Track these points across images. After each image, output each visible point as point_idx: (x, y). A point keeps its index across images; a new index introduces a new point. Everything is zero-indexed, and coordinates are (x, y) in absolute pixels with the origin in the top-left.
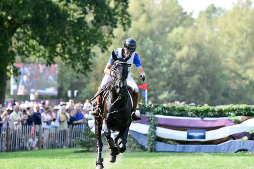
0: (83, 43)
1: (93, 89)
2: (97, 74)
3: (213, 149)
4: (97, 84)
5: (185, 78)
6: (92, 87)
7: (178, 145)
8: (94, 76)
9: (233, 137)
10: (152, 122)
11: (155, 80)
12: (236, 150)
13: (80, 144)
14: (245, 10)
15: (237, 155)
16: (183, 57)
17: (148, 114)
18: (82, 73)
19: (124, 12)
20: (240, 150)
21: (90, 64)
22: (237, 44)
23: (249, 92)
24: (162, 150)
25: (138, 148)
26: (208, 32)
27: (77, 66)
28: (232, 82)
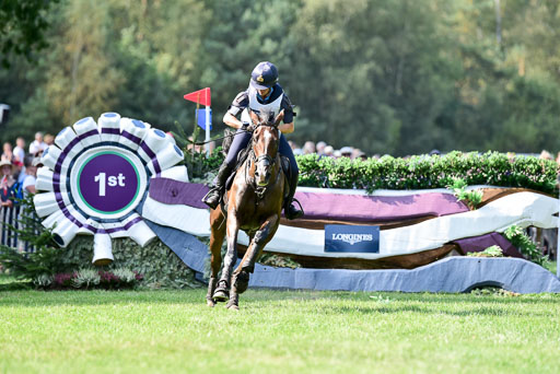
1: (57, 102)
2: (67, 57)
3: (401, 283)
4: (66, 85)
5: (329, 71)
6: (54, 94)
7: (300, 270)
8: (58, 62)
9: (457, 247)
11: (239, 75)
12: (466, 287)
13: (10, 265)
15: (467, 300)
16: (326, 9)
18: (18, 51)
20: (480, 286)
21: (44, 25)
23: (513, 118)
25: (182, 277)
27: (5, 33)
28: (466, 85)
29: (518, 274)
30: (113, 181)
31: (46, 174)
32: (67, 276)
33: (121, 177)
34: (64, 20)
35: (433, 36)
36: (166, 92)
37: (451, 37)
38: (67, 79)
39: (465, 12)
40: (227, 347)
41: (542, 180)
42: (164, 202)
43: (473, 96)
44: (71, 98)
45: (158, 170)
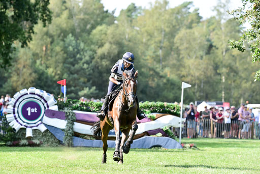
0: (3, 38)
1: (14, 84)
2: (18, 69)
4: (18, 78)
6: (13, 82)
7: (95, 141)
8: (15, 71)
9: (147, 133)
10: (70, 117)
11: (76, 76)
12: (150, 147)
14: (163, 10)
15: (150, 151)
16: (104, 55)
17: (66, 110)
18: (2, 67)
19: (45, 8)
20: (154, 146)
21: (11, 58)
22: (155, 42)
23: (166, 91)
24: (79, 145)
25: (56, 143)
26: (128, 30)
28: (151, 80)
29: (167, 143)
30: (33, 110)
31: (10, 108)
32: (17, 142)
33: (36, 109)
34: (17, 57)
35: (140, 64)
36: (51, 81)
37: (146, 64)
38: (18, 77)
39: (150, 56)
40: (70, 166)
41: (175, 112)
42: (50, 117)
43: (153, 83)
44: (19, 83)
45: (48, 107)
